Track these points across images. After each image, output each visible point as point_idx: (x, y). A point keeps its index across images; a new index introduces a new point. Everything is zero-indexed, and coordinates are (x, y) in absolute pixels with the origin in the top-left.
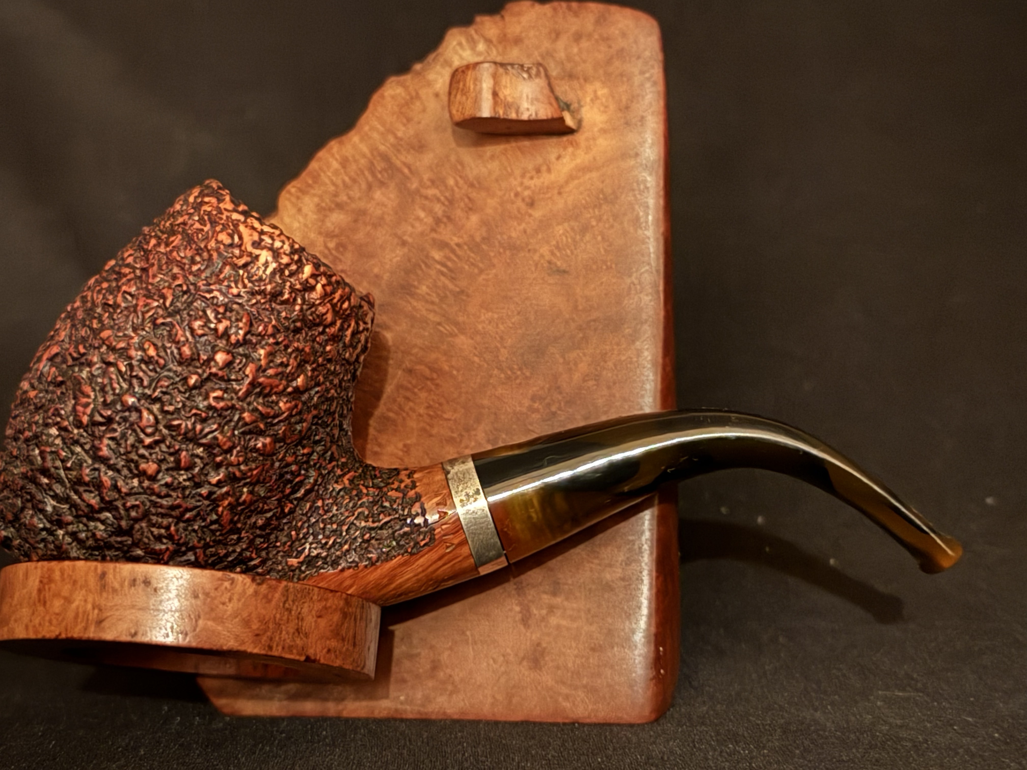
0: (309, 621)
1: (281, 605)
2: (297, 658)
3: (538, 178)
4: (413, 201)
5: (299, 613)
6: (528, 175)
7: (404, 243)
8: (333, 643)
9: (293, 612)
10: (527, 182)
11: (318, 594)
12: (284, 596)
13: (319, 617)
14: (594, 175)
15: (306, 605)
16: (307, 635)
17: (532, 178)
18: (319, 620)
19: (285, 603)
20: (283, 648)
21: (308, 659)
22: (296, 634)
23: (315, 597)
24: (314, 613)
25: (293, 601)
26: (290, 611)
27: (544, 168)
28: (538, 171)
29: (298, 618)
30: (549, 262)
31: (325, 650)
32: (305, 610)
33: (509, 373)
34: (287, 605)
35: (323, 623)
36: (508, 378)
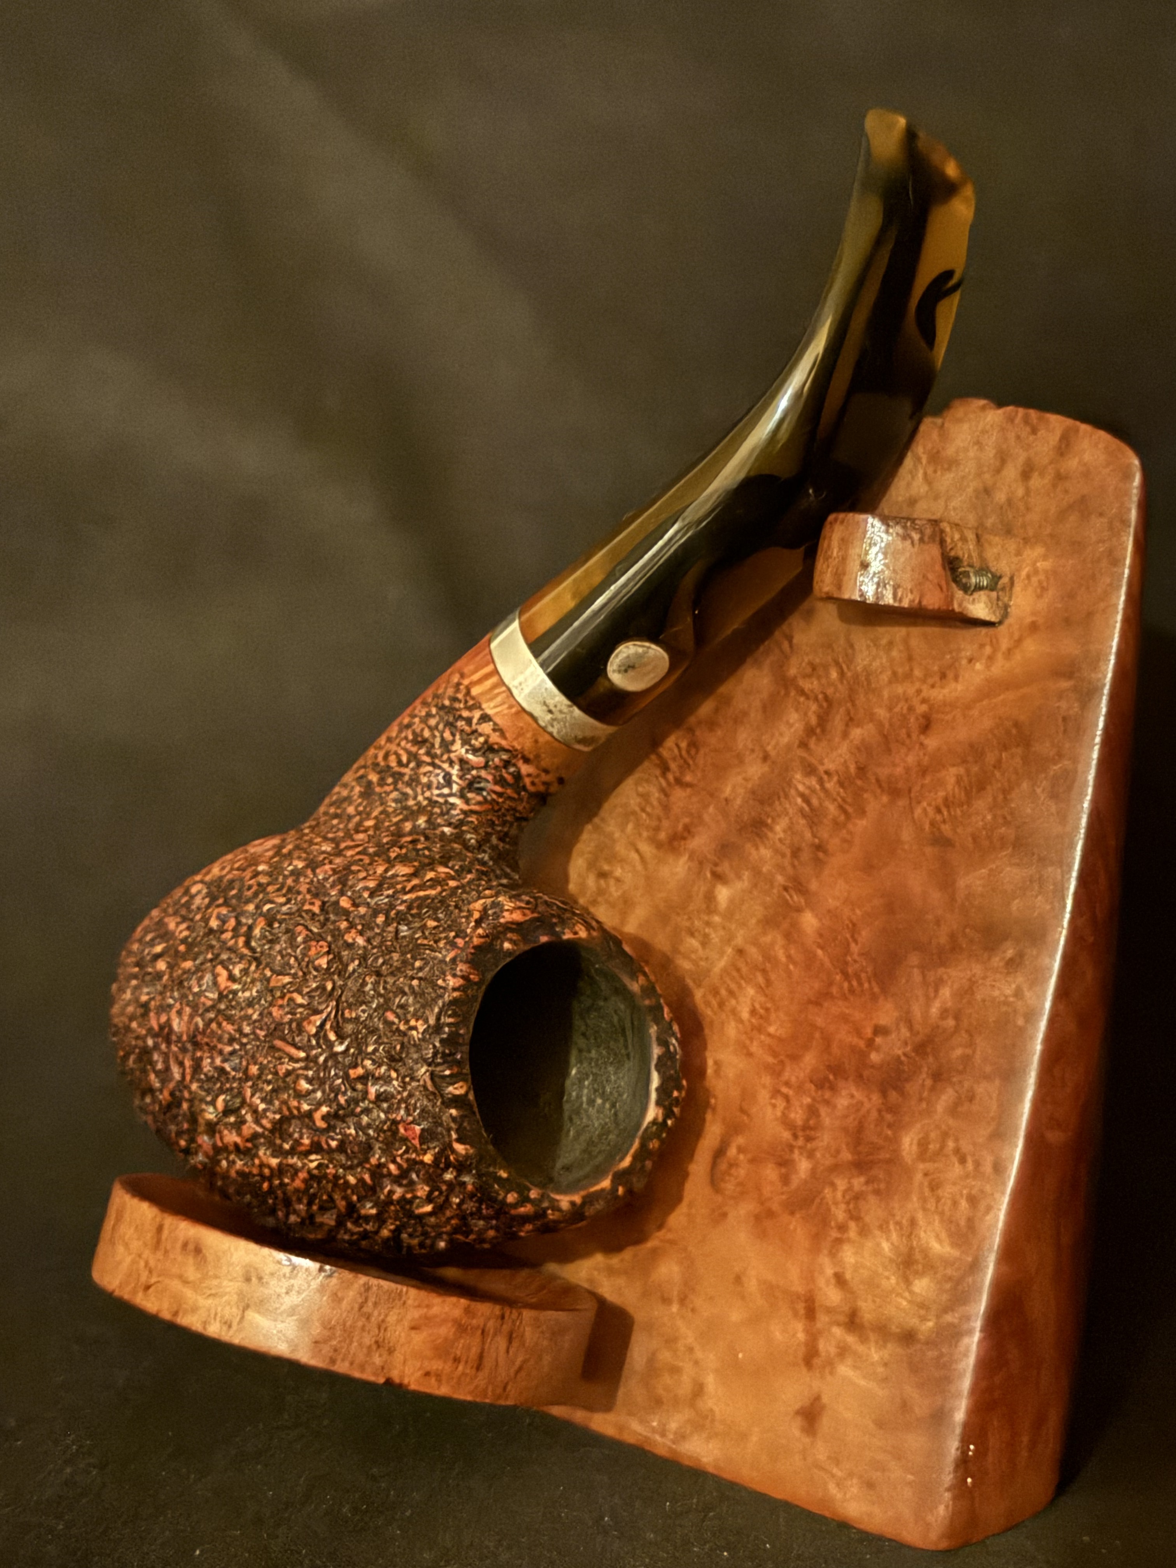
0: (398, 1333)
1: (356, 1306)
2: (372, 1378)
3: (942, 687)
4: (787, 694)
5: (383, 1321)
6: (930, 681)
7: (766, 758)
8: (436, 1365)
9: (373, 1319)
10: (926, 692)
11: (415, 1300)
12: (361, 1294)
13: (413, 1328)
14: (1010, 695)
15: (396, 1311)
16: (391, 1351)
17: (933, 686)
18: (413, 1333)
19: (361, 1307)
20: (352, 1364)
21: (389, 1382)
22: (374, 1347)
23: (410, 1302)
24: (406, 1324)
25: (376, 1304)
26: (368, 1317)
27: (950, 675)
28: (943, 676)
29: (379, 1328)
30: (932, 824)
31: (419, 1373)
32: (392, 1318)
33: (855, 983)
34: (365, 1309)
35: (418, 1338)
36: (852, 991)
